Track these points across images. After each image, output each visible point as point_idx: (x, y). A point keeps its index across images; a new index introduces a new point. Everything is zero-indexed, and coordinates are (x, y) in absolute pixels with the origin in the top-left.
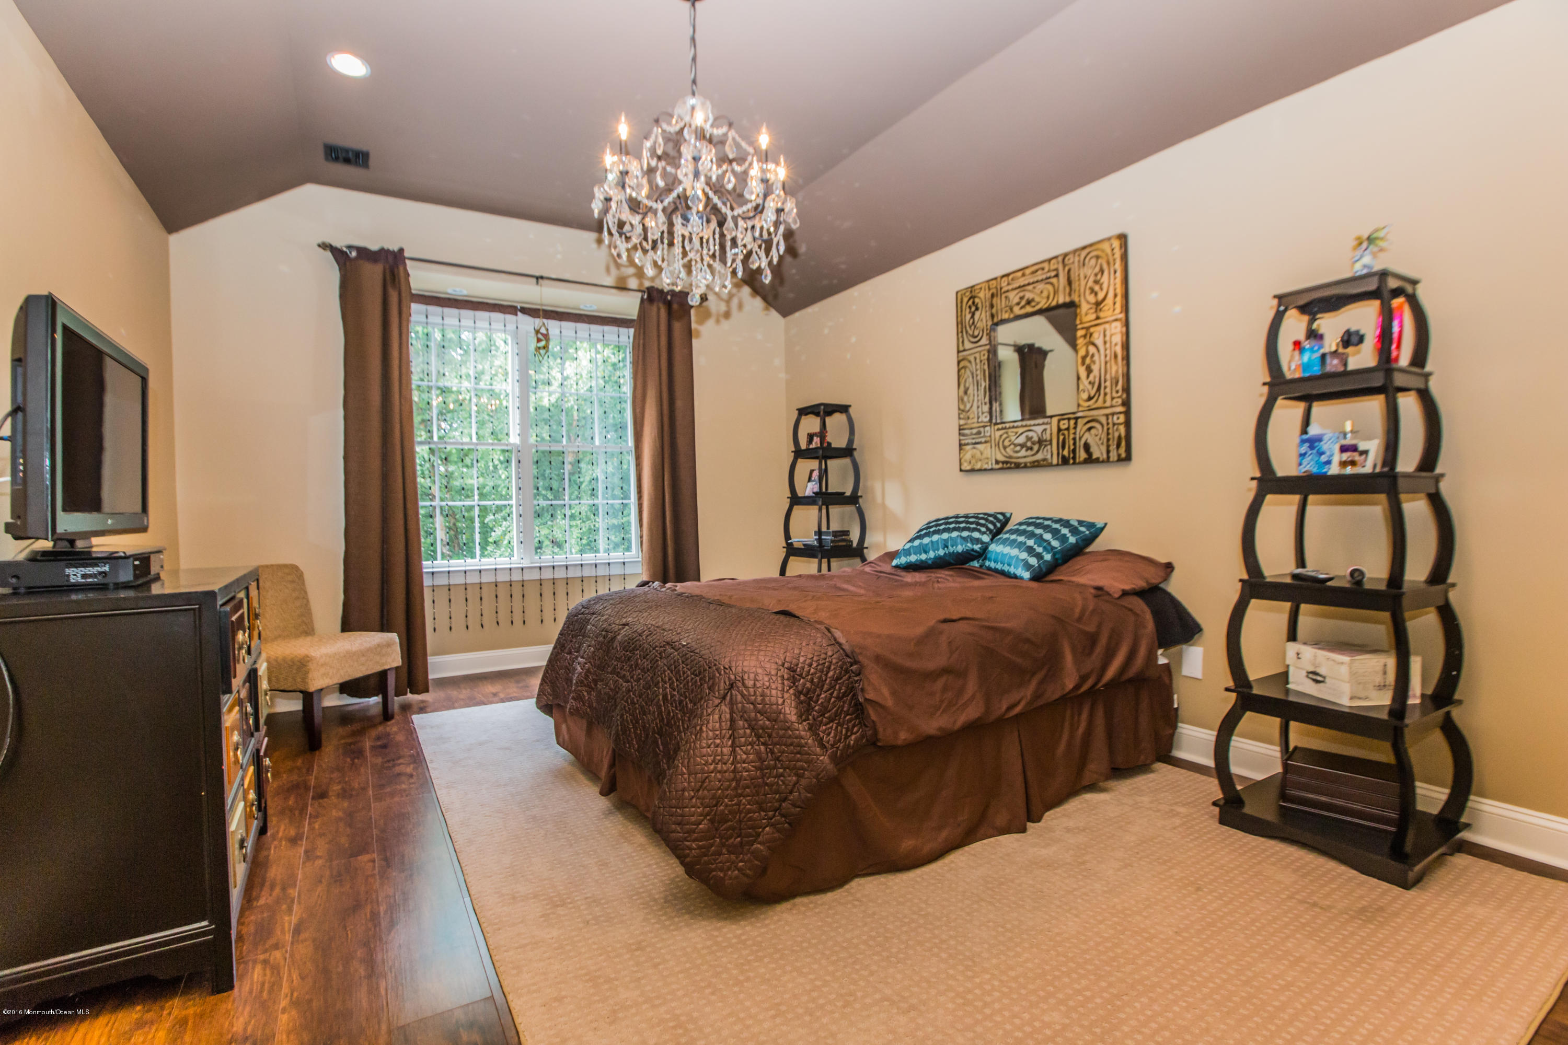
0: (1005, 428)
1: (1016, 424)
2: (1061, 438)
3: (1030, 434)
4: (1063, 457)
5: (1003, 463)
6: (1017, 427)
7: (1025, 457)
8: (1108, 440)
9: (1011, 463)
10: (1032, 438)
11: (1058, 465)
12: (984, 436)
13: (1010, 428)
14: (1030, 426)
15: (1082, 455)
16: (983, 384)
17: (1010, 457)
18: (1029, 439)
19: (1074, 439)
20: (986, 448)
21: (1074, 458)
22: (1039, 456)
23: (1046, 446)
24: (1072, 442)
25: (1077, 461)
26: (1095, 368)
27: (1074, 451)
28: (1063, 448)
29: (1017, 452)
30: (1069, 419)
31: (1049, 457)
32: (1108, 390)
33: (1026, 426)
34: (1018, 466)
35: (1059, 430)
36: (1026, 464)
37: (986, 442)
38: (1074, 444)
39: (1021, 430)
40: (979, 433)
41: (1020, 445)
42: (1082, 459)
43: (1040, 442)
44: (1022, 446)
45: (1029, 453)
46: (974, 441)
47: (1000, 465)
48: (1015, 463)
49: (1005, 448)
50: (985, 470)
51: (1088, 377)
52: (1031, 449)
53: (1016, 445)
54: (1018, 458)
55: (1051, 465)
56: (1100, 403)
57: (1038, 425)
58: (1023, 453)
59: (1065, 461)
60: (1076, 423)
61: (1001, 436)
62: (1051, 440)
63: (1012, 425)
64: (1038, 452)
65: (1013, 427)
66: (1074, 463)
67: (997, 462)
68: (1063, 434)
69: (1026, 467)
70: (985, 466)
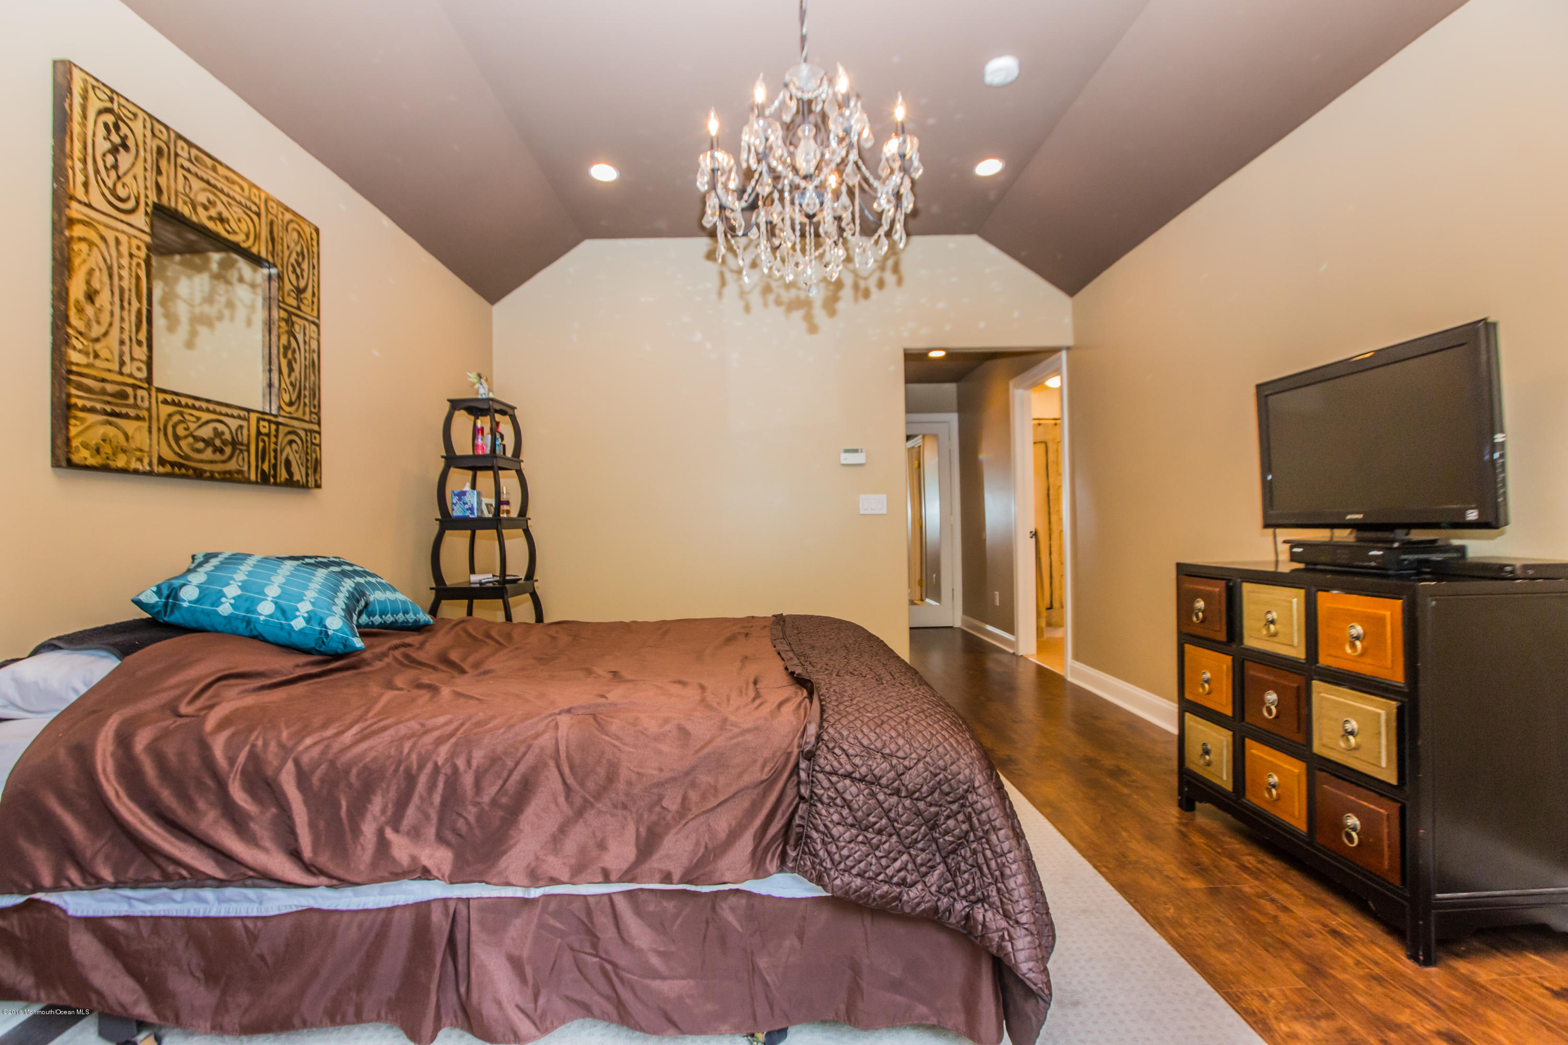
0: (179, 404)
1: (197, 404)
2: (261, 444)
3: (221, 427)
4: (263, 471)
5: (173, 464)
6: (200, 409)
7: (211, 462)
8: (307, 460)
9: (187, 468)
10: (223, 433)
11: (256, 483)
12: (135, 406)
13: (187, 406)
14: (221, 414)
15: (284, 475)
16: (135, 305)
17: (187, 457)
18: (218, 434)
19: (275, 451)
20: (138, 429)
21: (275, 477)
22: (232, 465)
23: (241, 451)
24: (272, 454)
25: (278, 480)
26: (296, 367)
27: (275, 466)
28: (263, 461)
29: (198, 451)
30: (270, 422)
31: (245, 468)
32: (307, 401)
33: (214, 412)
34: (199, 475)
35: (259, 433)
36: (212, 473)
37: (138, 418)
38: (276, 458)
39: (206, 416)
40: (123, 395)
41: (203, 440)
42: (283, 479)
43: (235, 443)
44: (208, 443)
45: (218, 456)
46: (108, 408)
47: (168, 469)
48: (195, 470)
49: (177, 438)
50: (136, 472)
51: (289, 375)
52: (222, 451)
53: (197, 439)
54: (202, 461)
55: (248, 481)
56: (299, 414)
57: (232, 416)
58: (208, 454)
59: (265, 480)
60: (277, 430)
61: (170, 416)
62: (248, 445)
63: (190, 402)
64: (230, 458)
65: (194, 407)
66: (275, 484)
67: (162, 461)
68: (264, 441)
69: (212, 478)
70: (135, 465)
